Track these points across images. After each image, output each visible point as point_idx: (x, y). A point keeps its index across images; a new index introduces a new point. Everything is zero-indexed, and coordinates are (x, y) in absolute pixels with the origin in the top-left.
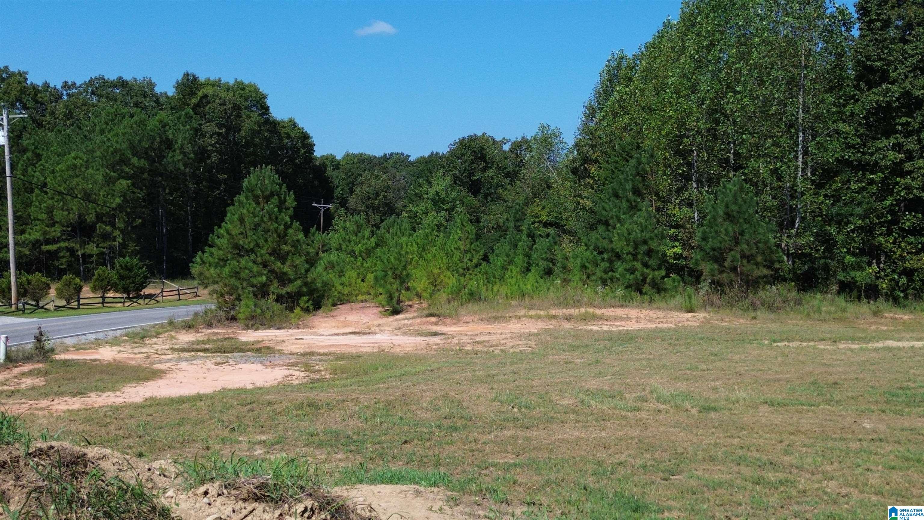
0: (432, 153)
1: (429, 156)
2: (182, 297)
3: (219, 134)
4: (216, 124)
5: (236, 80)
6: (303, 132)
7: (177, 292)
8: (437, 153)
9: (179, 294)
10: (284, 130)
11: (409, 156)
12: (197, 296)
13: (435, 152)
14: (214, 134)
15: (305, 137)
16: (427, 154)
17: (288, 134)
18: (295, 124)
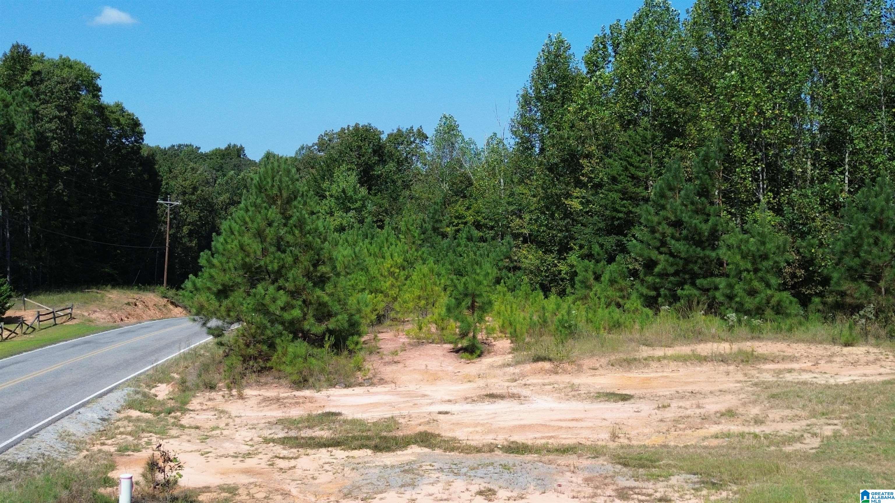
0: (229, 146)
1: (226, 149)
2: (58, 321)
3: (60, 118)
4: (56, 105)
5: (61, 56)
6: (133, 119)
7: (51, 316)
8: (235, 146)
9: (55, 318)
10: (113, 116)
11: (200, 148)
12: (72, 318)
13: (232, 144)
14: (56, 117)
15: (136, 124)
16: (223, 147)
17: (118, 120)
18: (122, 110)
